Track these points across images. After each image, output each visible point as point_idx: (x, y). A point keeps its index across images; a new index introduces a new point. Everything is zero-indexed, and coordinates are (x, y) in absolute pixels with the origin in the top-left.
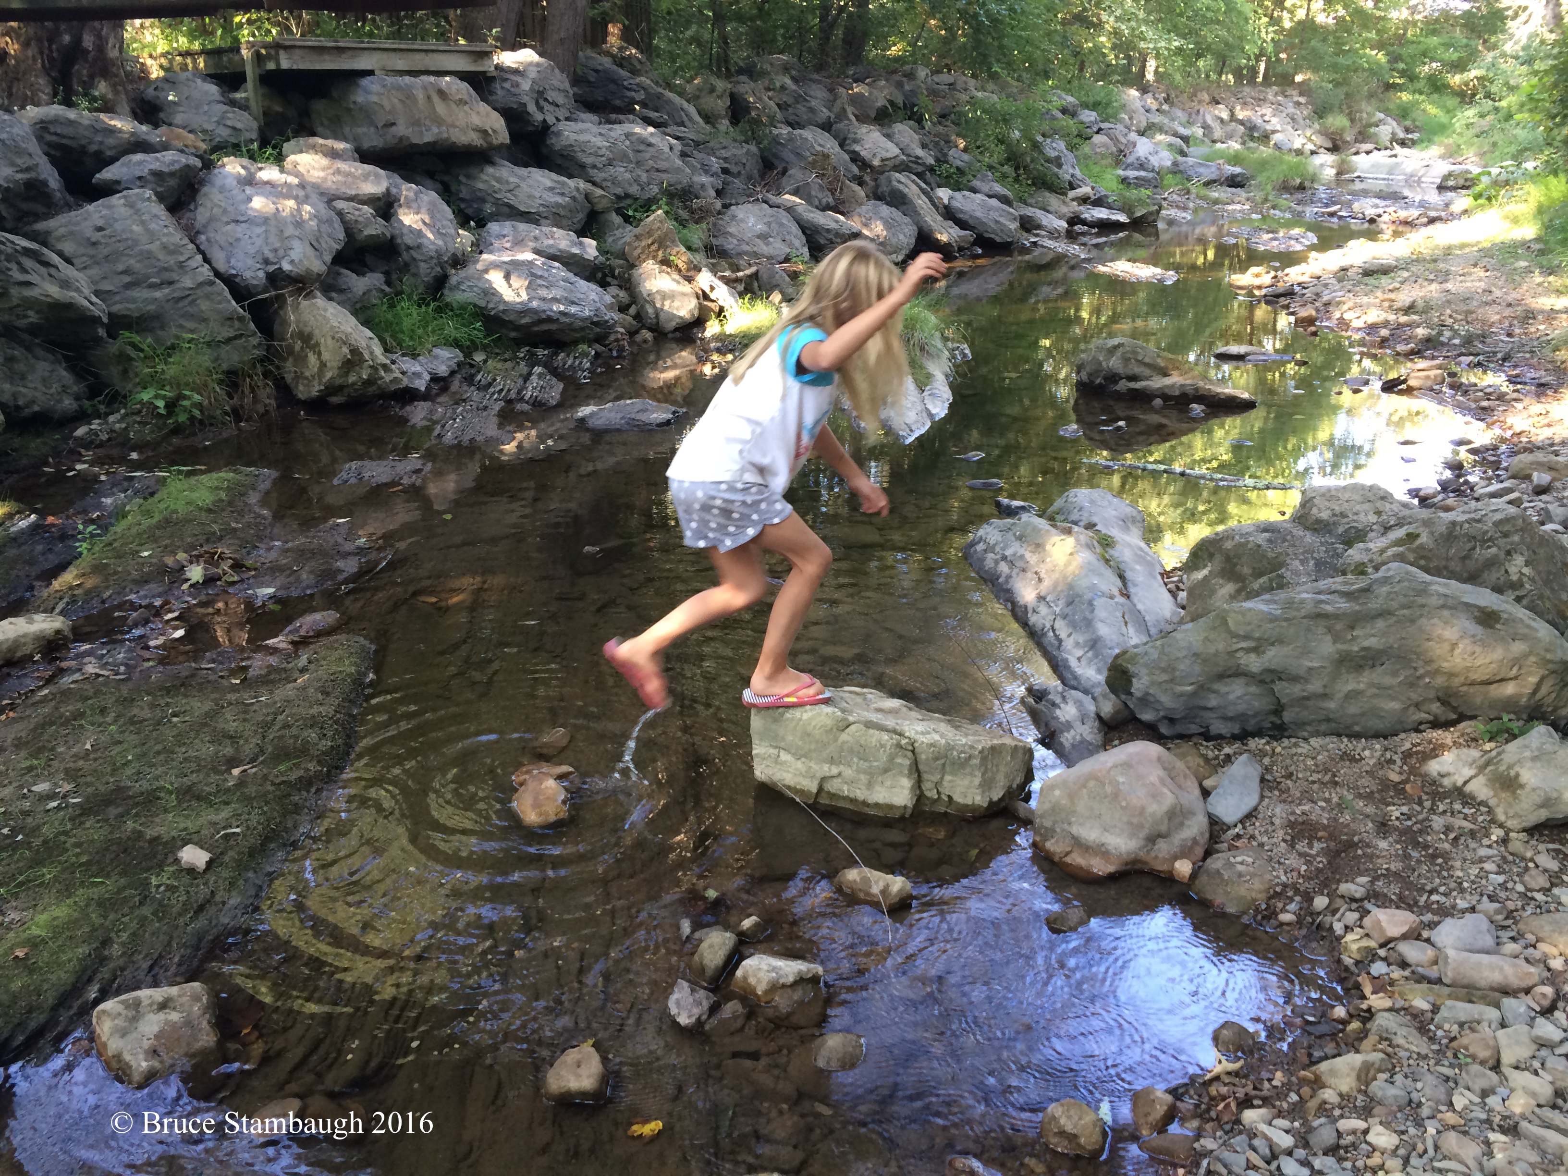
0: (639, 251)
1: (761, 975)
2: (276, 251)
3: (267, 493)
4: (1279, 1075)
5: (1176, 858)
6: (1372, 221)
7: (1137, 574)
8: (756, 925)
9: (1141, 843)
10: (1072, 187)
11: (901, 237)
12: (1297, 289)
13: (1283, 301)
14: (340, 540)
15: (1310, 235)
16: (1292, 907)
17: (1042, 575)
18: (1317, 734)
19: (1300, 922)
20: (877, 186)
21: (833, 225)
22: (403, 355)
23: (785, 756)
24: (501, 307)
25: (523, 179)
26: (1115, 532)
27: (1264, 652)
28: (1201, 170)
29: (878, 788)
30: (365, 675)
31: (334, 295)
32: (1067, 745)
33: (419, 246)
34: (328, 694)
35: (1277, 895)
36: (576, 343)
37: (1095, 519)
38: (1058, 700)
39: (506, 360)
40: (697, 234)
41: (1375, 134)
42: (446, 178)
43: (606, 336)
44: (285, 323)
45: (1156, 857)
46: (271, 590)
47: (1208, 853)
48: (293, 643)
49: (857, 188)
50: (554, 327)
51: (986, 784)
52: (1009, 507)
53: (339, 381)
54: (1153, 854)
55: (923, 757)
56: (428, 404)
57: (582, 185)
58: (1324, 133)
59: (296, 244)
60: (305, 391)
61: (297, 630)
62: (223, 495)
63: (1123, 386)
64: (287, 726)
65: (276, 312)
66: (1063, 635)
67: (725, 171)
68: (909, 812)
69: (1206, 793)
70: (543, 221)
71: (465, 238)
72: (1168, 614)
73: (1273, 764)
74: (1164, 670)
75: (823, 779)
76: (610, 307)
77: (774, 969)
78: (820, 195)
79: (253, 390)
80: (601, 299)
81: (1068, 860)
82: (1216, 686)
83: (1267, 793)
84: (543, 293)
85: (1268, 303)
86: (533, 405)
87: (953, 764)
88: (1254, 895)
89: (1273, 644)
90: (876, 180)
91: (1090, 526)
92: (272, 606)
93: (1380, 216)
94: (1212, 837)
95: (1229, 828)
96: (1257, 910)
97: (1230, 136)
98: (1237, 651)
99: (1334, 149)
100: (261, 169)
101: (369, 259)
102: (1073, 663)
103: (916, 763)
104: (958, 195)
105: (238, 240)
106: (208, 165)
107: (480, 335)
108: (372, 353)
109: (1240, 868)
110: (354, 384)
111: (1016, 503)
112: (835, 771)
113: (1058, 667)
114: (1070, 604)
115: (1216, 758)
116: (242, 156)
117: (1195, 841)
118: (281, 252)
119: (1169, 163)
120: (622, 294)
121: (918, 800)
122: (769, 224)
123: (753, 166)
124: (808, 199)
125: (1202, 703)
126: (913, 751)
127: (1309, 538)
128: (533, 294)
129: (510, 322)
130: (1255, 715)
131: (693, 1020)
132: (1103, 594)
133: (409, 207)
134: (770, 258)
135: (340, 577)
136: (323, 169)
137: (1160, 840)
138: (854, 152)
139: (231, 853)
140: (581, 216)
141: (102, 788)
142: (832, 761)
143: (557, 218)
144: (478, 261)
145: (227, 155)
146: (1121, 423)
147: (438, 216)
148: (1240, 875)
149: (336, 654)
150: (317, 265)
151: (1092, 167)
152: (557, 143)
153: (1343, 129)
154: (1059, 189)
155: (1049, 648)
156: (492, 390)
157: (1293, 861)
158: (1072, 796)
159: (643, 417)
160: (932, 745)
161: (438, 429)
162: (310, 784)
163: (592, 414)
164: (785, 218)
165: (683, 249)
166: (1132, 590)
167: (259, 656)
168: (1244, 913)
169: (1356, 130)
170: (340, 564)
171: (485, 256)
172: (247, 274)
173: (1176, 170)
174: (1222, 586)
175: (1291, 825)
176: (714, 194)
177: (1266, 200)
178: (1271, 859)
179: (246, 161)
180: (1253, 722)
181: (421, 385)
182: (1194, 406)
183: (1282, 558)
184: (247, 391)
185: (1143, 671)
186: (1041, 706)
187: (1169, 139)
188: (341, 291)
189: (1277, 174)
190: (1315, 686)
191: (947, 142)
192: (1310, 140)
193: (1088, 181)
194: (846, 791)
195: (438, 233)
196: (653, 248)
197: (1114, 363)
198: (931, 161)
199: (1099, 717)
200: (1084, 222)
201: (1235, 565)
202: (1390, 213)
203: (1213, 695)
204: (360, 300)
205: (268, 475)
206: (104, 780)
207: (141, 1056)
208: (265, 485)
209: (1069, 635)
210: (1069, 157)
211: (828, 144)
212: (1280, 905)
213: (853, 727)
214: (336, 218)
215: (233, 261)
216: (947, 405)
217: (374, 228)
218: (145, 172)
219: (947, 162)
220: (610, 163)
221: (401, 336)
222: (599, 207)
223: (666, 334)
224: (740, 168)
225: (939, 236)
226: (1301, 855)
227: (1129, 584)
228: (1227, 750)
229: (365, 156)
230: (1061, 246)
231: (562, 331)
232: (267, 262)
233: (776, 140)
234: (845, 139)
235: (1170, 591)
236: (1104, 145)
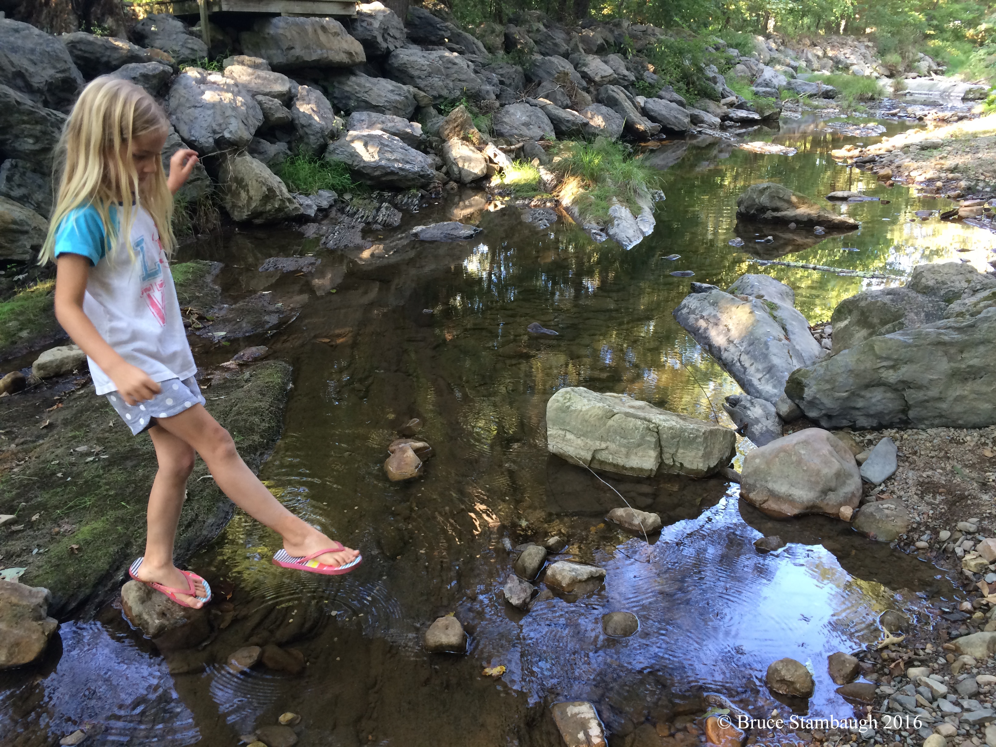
0: (448, 131)
1: (565, 573)
2: (220, 125)
3: (217, 276)
4: (929, 646)
5: (841, 505)
6: (921, 119)
7: (794, 326)
8: (558, 542)
9: (817, 494)
10: (724, 97)
11: (614, 126)
12: (877, 159)
13: (869, 166)
14: (266, 304)
15: (881, 127)
16: (925, 537)
17: (730, 327)
18: (932, 426)
19: (931, 547)
20: (598, 94)
21: (571, 118)
22: (300, 194)
23: (569, 436)
24: (362, 165)
25: (375, 84)
26: (776, 301)
27: (899, 369)
28: (806, 87)
29: (633, 457)
30: (287, 384)
31: (256, 155)
32: (757, 433)
33: (310, 125)
34: (264, 395)
35: (913, 530)
36: (409, 188)
37: (762, 293)
38: (748, 405)
39: (365, 199)
40: (485, 122)
41: (918, 67)
42: (325, 84)
43: (428, 184)
44: (226, 172)
45: (827, 504)
46: (223, 333)
47: (862, 503)
48: (239, 365)
49: (586, 95)
50: (395, 178)
51: (706, 456)
52: (700, 287)
53: (260, 209)
54: (825, 502)
55: (665, 436)
56: (316, 225)
57: (412, 89)
58: (885, 65)
59: (233, 121)
60: (238, 215)
61: (241, 357)
62: (190, 276)
63: (769, 214)
64: (239, 413)
65: (220, 164)
66: (747, 365)
67: (502, 82)
68: (654, 473)
69: (859, 464)
70: (387, 112)
71: (338, 122)
72: (817, 353)
73: (902, 446)
74: (827, 382)
75: (596, 451)
76: (431, 166)
77: (573, 570)
78: (562, 99)
79: (206, 214)
80: (425, 160)
81: (765, 506)
82: (863, 393)
83: (901, 464)
84: (388, 155)
85: (858, 167)
86: (384, 225)
87: (684, 441)
88: (897, 529)
89: (906, 363)
90: (597, 90)
91: (760, 297)
92: (224, 343)
93: (926, 116)
94: (864, 492)
95: (876, 486)
96: (900, 540)
97: (823, 67)
98: (879, 368)
99: (891, 76)
100: (210, 74)
101: (278, 133)
102: (755, 382)
103: (659, 440)
104: (649, 100)
105: (196, 118)
106: (177, 71)
107: (349, 182)
108: (281, 191)
109: (886, 511)
110: (270, 211)
111: (705, 285)
112: (604, 445)
113: (744, 384)
114: (751, 344)
115: (862, 442)
116: (197, 66)
117: (853, 494)
118: (224, 126)
119: (785, 83)
120: (437, 159)
121: (660, 466)
122: (530, 117)
123: (519, 80)
124: (555, 101)
125: (853, 404)
126: (657, 432)
127: (920, 298)
128: (382, 156)
129: (367, 174)
130: (890, 412)
131: (520, 601)
132: (775, 338)
133: (304, 100)
134: (532, 138)
135: (267, 326)
136: (250, 75)
137: (830, 493)
138: (584, 72)
139: (207, 490)
140: (411, 109)
141: (122, 449)
142: (602, 439)
143: (396, 110)
144: (346, 135)
145: (190, 66)
146: (770, 238)
147: (322, 106)
148: (887, 516)
149: (269, 371)
150: (246, 135)
151: (735, 85)
152: (395, 62)
153: (897, 63)
154: (715, 97)
155: (738, 374)
156: (356, 216)
157: (923, 508)
158: (768, 463)
159: (455, 233)
160: (671, 428)
161: (324, 239)
162: (256, 450)
163: (422, 231)
164: (540, 113)
165: (476, 130)
166: (791, 336)
167: (218, 372)
168: (892, 541)
169: (905, 64)
170: (267, 318)
171: (351, 132)
172: (202, 140)
173: (789, 87)
174: (858, 331)
175: (921, 484)
176: (494, 97)
177: (849, 106)
178: (907, 506)
179: (200, 70)
180: (887, 418)
181: (312, 212)
182: (818, 227)
183: (901, 312)
184: (202, 214)
185: (813, 382)
186: (737, 409)
187: (784, 68)
188: (260, 153)
189: (856, 90)
190: (933, 393)
191: (643, 67)
192: (875, 70)
193: (733, 93)
194: (610, 459)
195: (322, 117)
196: (457, 129)
197: (764, 200)
198: (633, 78)
199: (778, 415)
200: (731, 119)
201: (868, 317)
202: (932, 114)
203: (861, 399)
204: (273, 159)
205: (217, 266)
206: (123, 444)
207: (155, 616)
208: (216, 271)
209: (752, 365)
210: (721, 78)
211: (567, 66)
212: (916, 536)
213: (616, 416)
214: (258, 107)
215: (193, 132)
216: (652, 227)
217: (281, 113)
218: (137, 75)
219: (643, 80)
220: (429, 75)
221: (298, 182)
222: (422, 104)
223: (465, 185)
224: (511, 81)
225: (638, 126)
226: (928, 504)
227: (790, 333)
228: (869, 437)
229: (275, 68)
230: (717, 134)
231: (400, 180)
232: (214, 132)
233: (534, 64)
234: (577, 64)
235: (816, 339)
236: (743, 71)
